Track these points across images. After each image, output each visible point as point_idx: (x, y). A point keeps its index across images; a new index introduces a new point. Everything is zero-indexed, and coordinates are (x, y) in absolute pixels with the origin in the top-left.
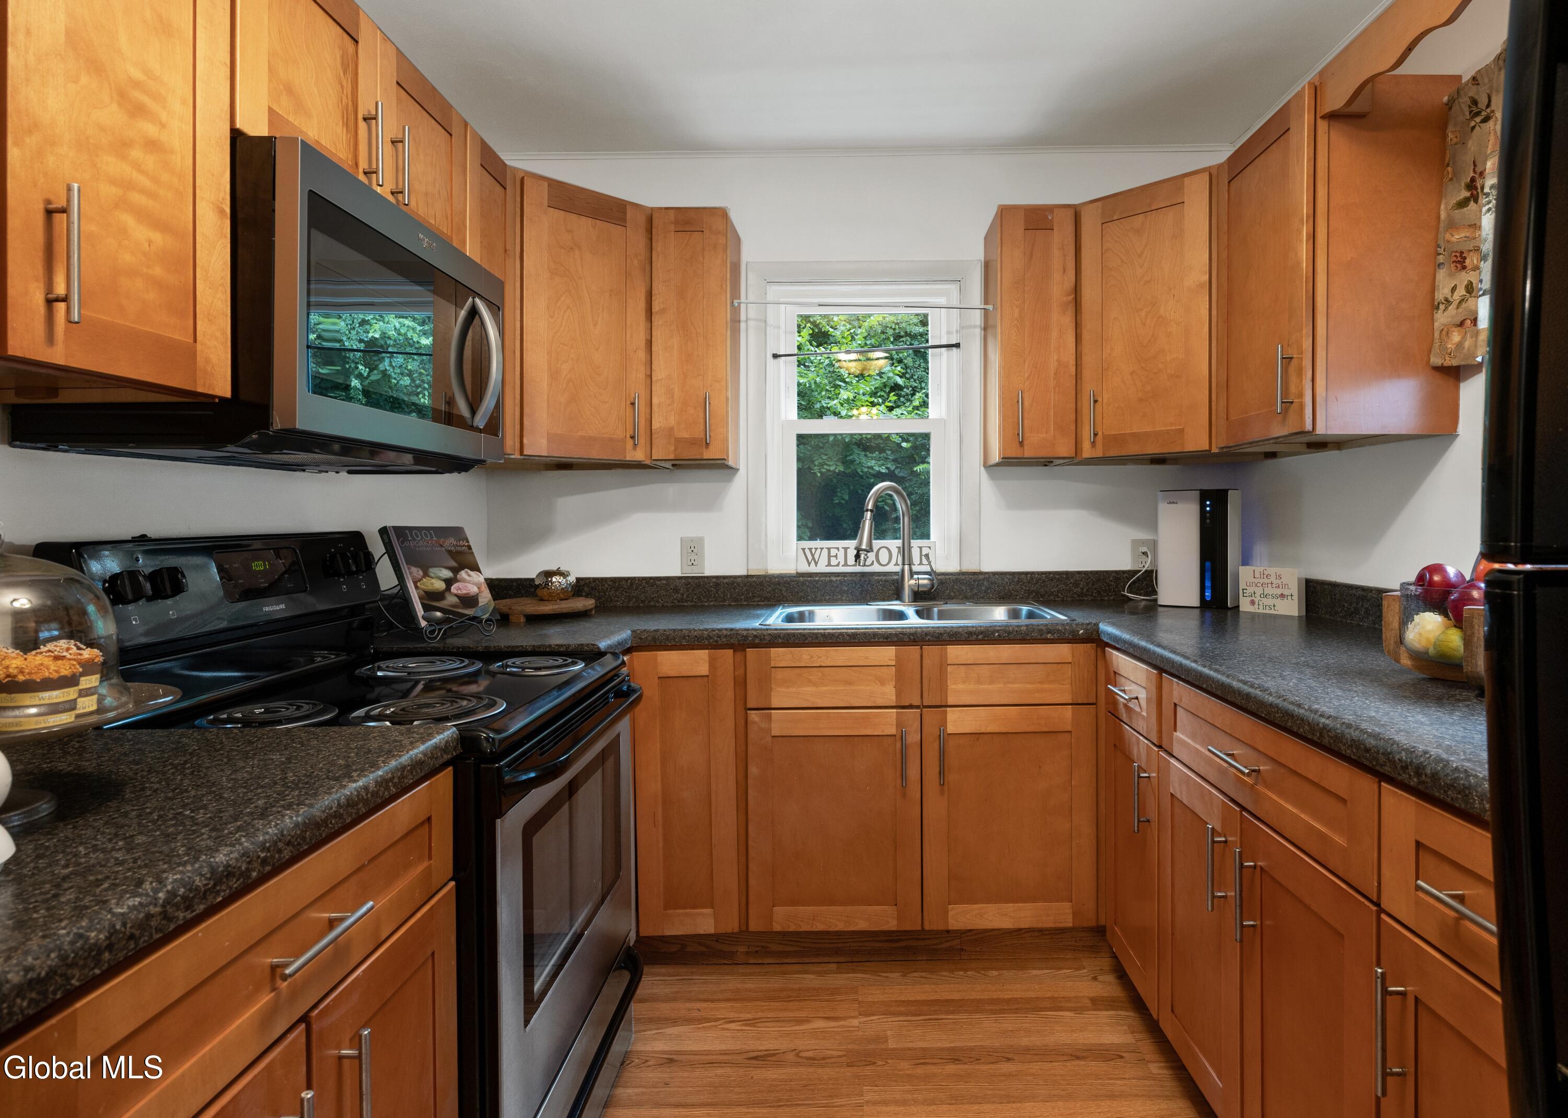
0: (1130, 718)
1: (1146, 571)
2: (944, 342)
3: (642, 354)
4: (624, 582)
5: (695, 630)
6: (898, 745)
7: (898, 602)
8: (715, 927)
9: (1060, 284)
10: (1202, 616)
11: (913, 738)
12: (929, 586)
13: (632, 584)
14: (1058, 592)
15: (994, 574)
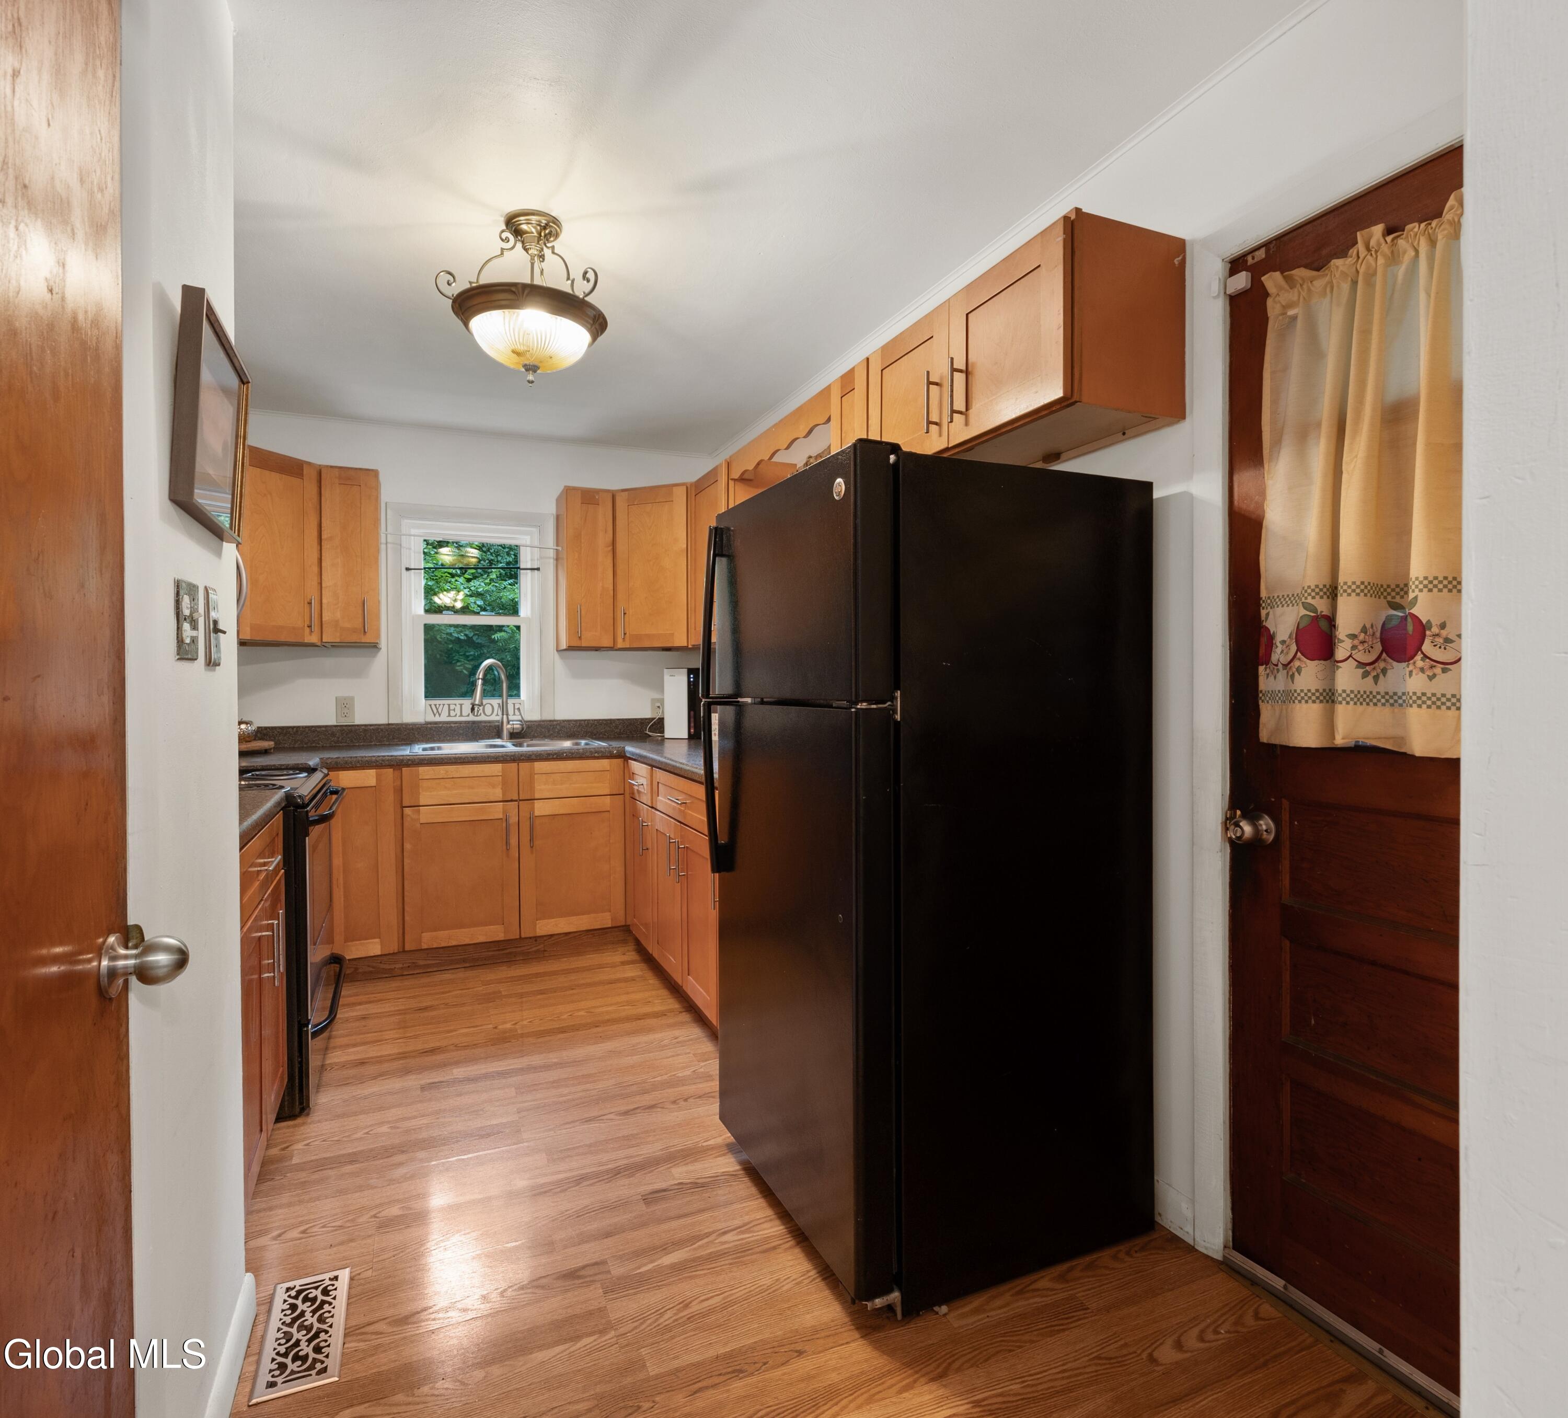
0: (639, 796)
1: (659, 718)
2: (529, 567)
3: (315, 569)
4: (290, 730)
5: (366, 757)
6: (504, 825)
7: (499, 740)
8: (381, 951)
9: (603, 539)
10: (689, 742)
11: (514, 819)
12: (520, 729)
13: (297, 731)
14: (605, 732)
15: (564, 721)
